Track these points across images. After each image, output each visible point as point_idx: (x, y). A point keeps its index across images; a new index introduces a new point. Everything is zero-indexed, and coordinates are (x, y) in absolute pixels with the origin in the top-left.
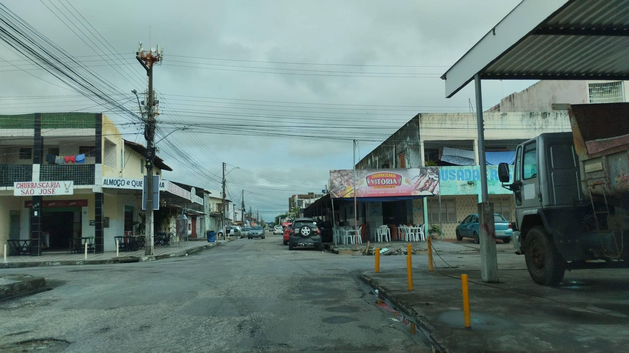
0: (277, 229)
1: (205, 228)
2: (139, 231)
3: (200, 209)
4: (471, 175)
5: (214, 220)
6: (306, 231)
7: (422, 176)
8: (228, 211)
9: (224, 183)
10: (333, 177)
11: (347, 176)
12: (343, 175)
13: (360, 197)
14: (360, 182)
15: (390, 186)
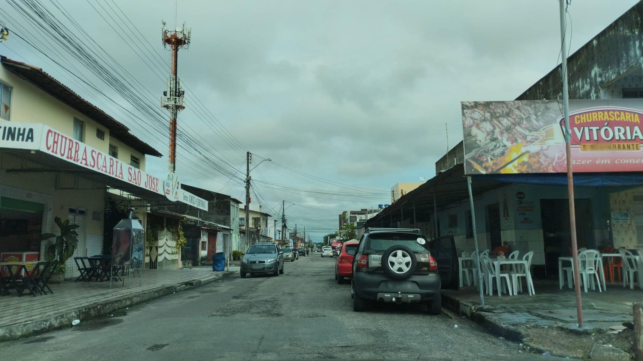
0: (325, 250)
1: (231, 248)
3: (226, 223)
5: (245, 238)
8: (267, 227)
9: (248, 182)
10: (471, 121)
11: (509, 118)
12: (498, 115)
13: (546, 172)
14: (545, 134)
15: (626, 144)
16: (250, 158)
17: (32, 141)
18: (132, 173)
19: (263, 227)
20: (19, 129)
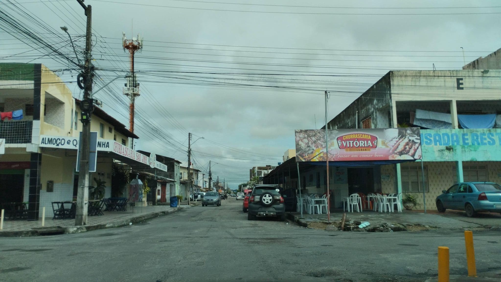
0: (239, 195)
1: (175, 193)
2: (94, 196)
3: (171, 177)
4: (449, 139)
5: (184, 187)
6: (267, 199)
7: (401, 138)
8: (198, 179)
9: (189, 152)
10: (299, 138)
11: (315, 137)
12: (310, 136)
13: (330, 161)
14: (330, 144)
15: (364, 149)
16: (190, 137)
17: (109, 147)
18: (138, 155)
19: (195, 179)
20: (103, 142)
